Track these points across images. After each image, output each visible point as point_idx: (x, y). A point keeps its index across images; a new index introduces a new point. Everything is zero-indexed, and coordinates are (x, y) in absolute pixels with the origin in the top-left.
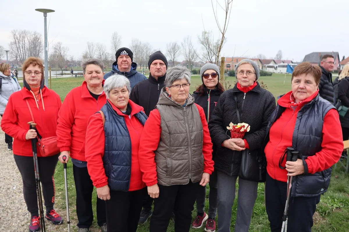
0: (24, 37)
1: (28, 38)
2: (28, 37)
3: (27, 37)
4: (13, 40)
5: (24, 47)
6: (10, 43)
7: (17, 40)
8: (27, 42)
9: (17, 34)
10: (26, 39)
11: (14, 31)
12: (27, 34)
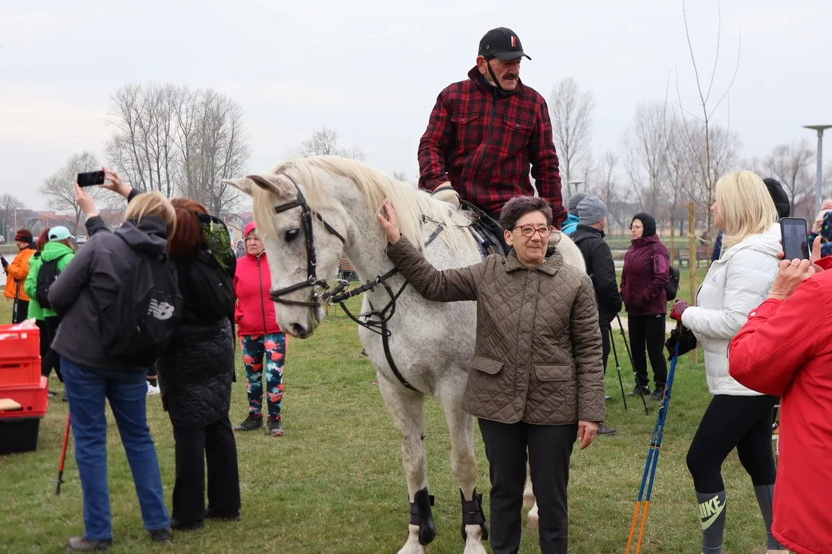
0: (165, 116)
1: (184, 121)
2: (183, 117)
3: (179, 114)
4: (123, 131)
5: (162, 154)
6: (111, 140)
7: (137, 128)
8: (177, 135)
9: (139, 101)
10: (173, 123)
11: (128, 91)
12: (178, 101)
